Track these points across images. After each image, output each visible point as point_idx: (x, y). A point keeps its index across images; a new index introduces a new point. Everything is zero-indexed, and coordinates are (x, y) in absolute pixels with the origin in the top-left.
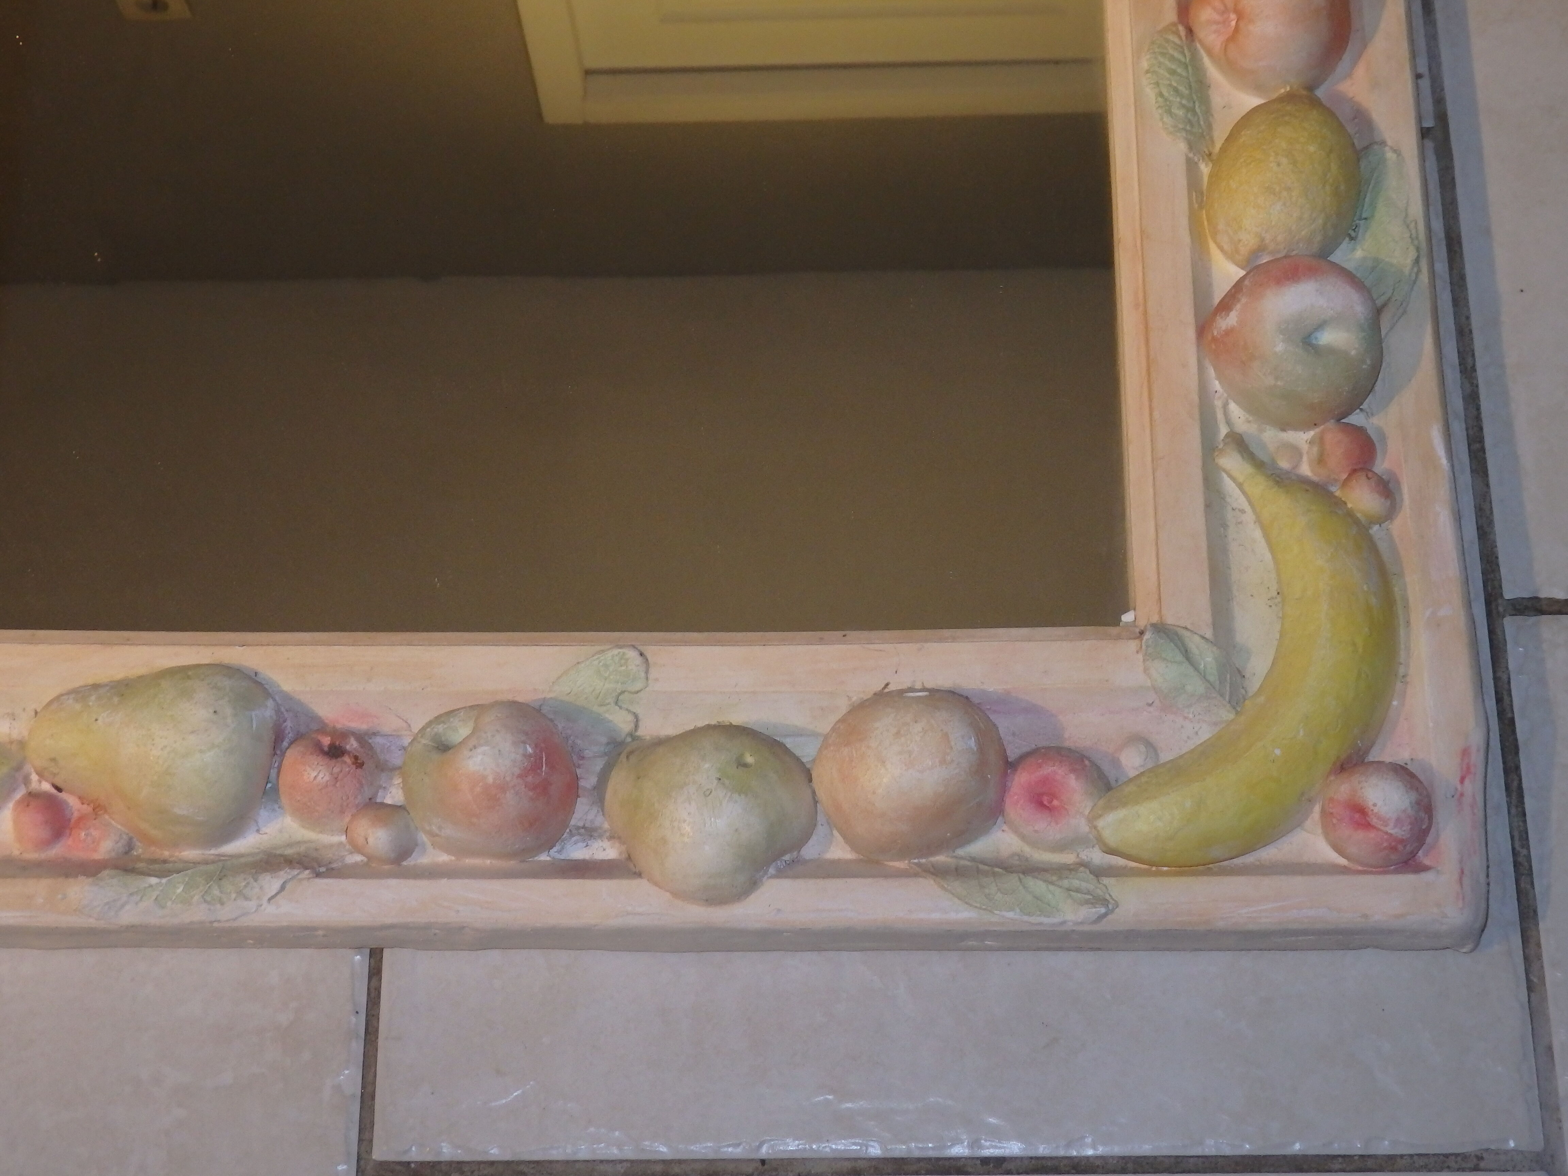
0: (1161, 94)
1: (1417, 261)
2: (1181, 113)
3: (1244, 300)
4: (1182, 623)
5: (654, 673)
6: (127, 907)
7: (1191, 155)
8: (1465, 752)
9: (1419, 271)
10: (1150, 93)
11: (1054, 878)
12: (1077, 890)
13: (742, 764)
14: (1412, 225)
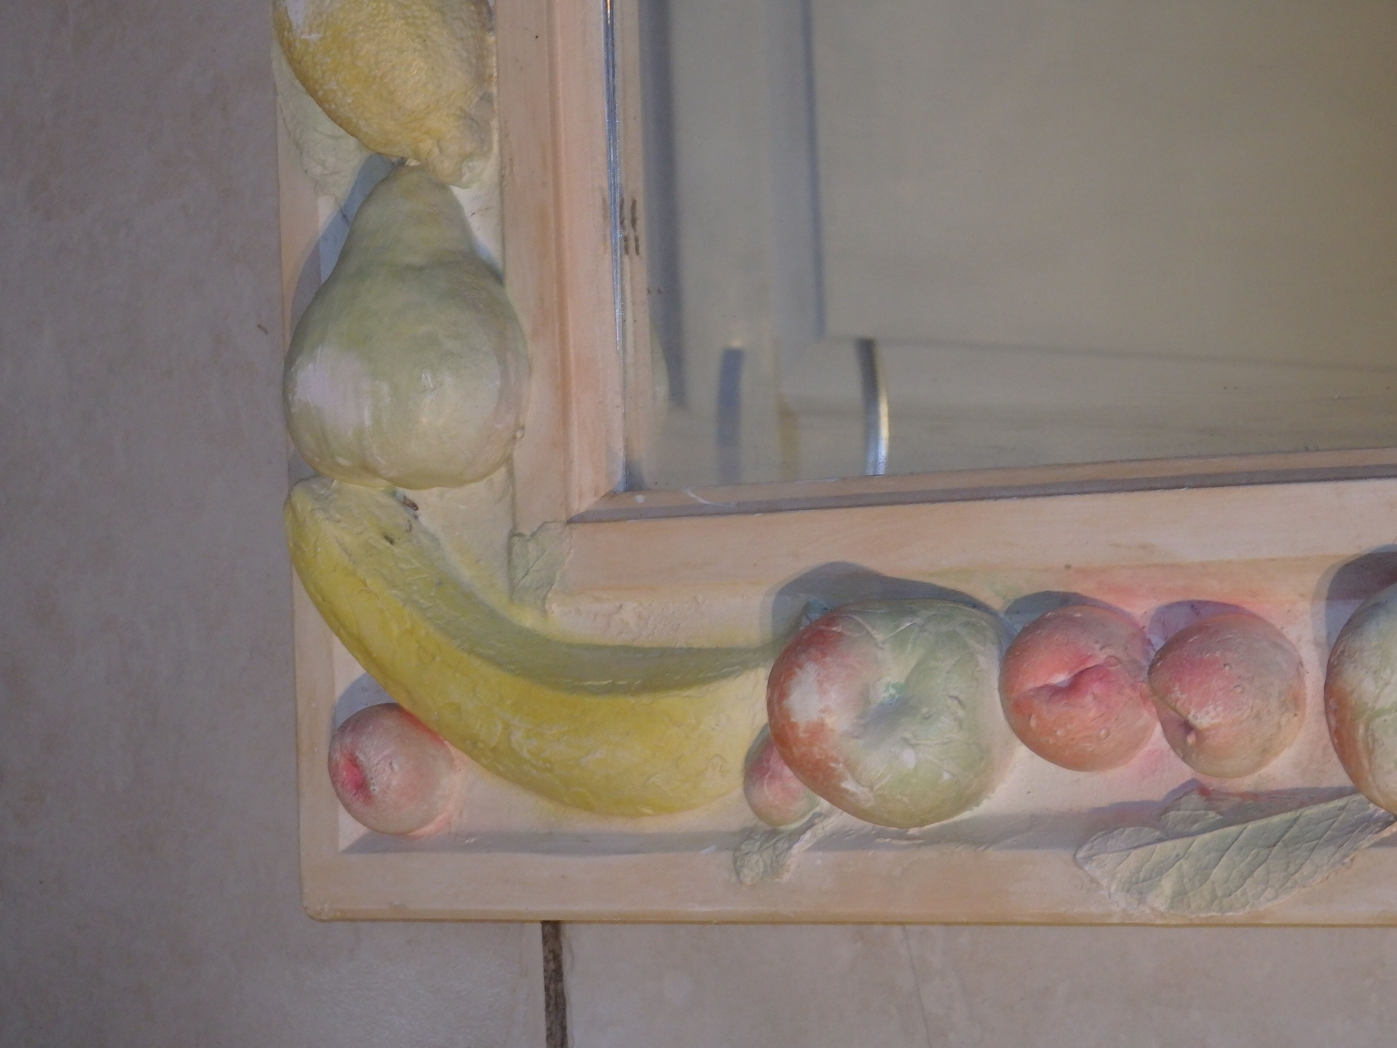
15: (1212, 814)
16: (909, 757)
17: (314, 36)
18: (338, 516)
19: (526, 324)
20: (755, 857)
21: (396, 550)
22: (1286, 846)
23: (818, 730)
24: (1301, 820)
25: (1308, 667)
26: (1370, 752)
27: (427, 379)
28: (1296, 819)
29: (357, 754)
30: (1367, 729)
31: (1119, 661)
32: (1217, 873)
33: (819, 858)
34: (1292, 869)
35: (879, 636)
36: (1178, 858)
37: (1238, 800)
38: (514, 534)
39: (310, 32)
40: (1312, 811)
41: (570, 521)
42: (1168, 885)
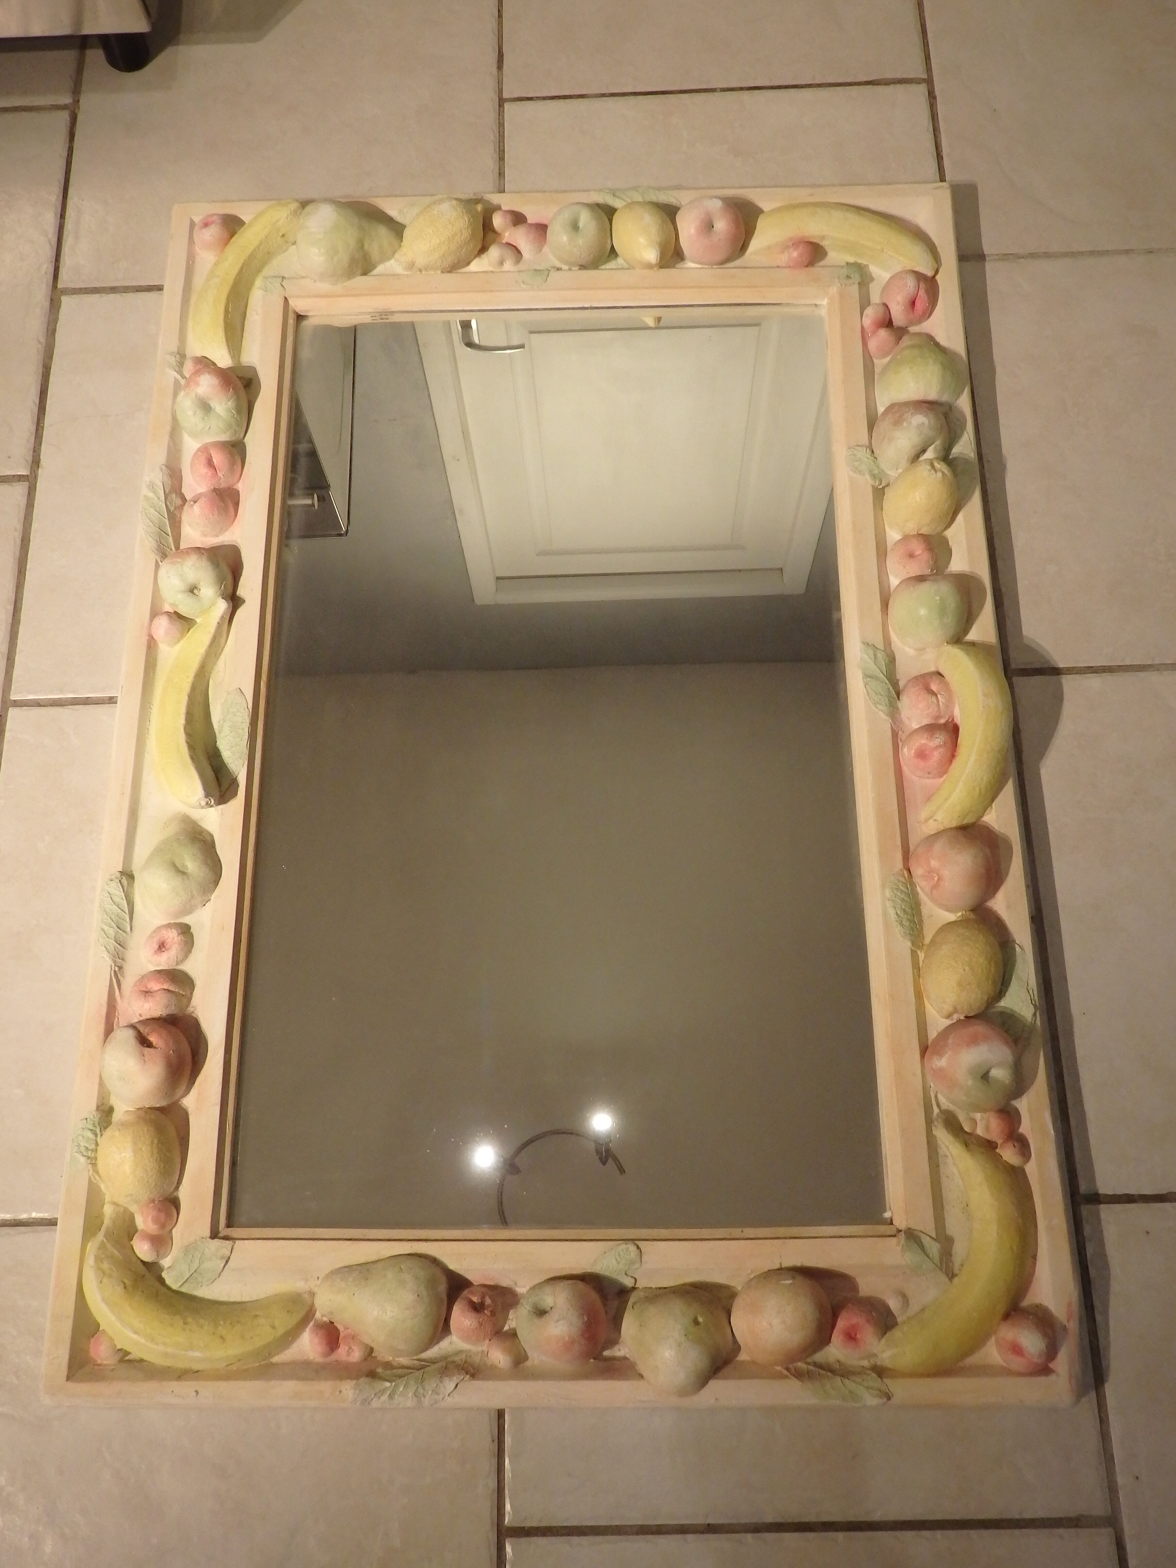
0: (897, 914)
1: (1035, 1015)
2: (907, 924)
3: (949, 1052)
4: (918, 1228)
5: (644, 1258)
6: (374, 1400)
7: (913, 948)
8: (1069, 1304)
9: (1036, 1020)
10: (892, 912)
11: (860, 1380)
12: (872, 1388)
13: (696, 1322)
14: (1031, 992)
15: (173, 508)
16: (190, 413)
17: (436, 212)
18: (288, 218)
19: (346, 284)
20: (174, 359)
21: (279, 238)
22: (159, 532)
23: (198, 384)
24: (168, 536)
25: (216, 539)
26: (172, 563)
27: (322, 250)
28: (168, 535)
29: (214, 224)
30: (179, 562)
31: (219, 480)
32: (152, 510)
33: (172, 381)
34: (151, 534)
35: (229, 403)
36: (159, 498)
37: (179, 516)
38: (283, 278)
39: (437, 211)
40: (171, 540)
41: (285, 298)
42: (151, 495)
